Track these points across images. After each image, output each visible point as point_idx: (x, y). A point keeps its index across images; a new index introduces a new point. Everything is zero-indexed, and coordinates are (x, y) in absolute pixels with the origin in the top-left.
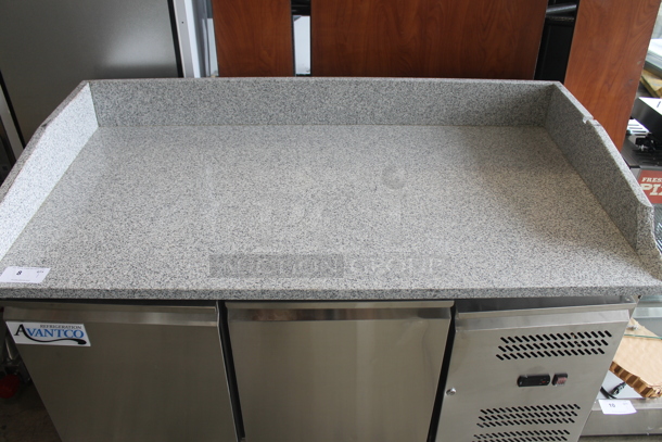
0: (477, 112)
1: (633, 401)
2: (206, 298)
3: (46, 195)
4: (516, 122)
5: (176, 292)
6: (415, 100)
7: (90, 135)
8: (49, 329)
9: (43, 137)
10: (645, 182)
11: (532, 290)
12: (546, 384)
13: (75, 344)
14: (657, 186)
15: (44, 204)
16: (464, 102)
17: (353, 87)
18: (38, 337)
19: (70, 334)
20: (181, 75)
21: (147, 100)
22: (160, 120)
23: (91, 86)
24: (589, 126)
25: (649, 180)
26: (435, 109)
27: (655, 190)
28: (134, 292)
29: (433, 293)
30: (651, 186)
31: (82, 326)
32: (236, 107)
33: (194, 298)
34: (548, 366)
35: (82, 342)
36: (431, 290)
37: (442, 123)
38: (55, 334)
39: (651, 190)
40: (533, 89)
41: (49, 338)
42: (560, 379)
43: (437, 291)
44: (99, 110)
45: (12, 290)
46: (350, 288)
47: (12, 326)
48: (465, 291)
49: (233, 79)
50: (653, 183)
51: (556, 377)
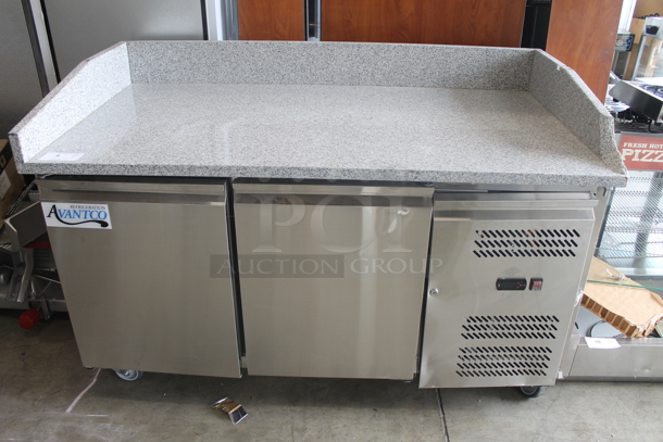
0: (467, 75)
1: (618, 338)
2: (216, 176)
3: (84, 116)
4: (503, 86)
5: (191, 168)
6: (411, 63)
7: (124, 86)
8: (77, 210)
9: (86, 67)
10: (627, 147)
11: (503, 175)
12: (523, 288)
13: (98, 226)
14: (638, 152)
15: (81, 122)
16: (455, 65)
17: (355, 50)
18: (67, 220)
19: (95, 216)
20: (206, 38)
21: (175, 59)
22: (186, 78)
23: (128, 45)
24: (562, 70)
25: (630, 145)
26: (428, 71)
27: (636, 156)
28: (154, 167)
29: (414, 175)
30: (632, 151)
31: (106, 206)
32: (253, 67)
33: (206, 175)
34: (524, 268)
35: (104, 224)
36: (412, 172)
37: (436, 85)
38: (83, 215)
39: (633, 156)
40: (516, 54)
41: (76, 220)
42: (535, 283)
43: (418, 173)
44: (133, 67)
45: (51, 165)
46: (341, 167)
47: (46, 207)
48: (443, 174)
49: (250, 42)
50: (634, 149)
51: (532, 281)
